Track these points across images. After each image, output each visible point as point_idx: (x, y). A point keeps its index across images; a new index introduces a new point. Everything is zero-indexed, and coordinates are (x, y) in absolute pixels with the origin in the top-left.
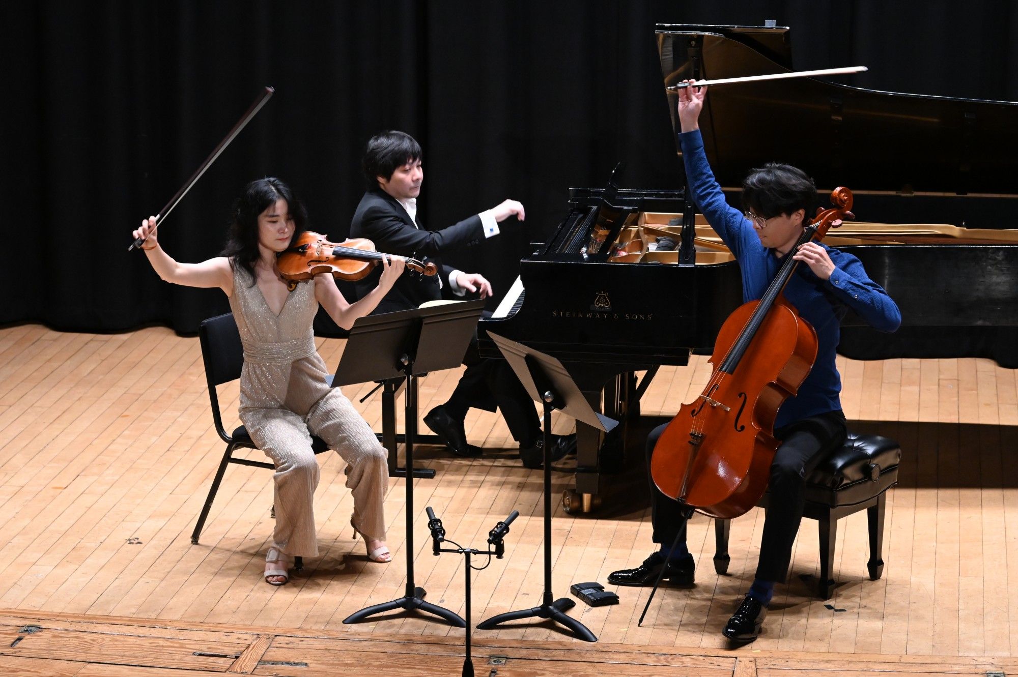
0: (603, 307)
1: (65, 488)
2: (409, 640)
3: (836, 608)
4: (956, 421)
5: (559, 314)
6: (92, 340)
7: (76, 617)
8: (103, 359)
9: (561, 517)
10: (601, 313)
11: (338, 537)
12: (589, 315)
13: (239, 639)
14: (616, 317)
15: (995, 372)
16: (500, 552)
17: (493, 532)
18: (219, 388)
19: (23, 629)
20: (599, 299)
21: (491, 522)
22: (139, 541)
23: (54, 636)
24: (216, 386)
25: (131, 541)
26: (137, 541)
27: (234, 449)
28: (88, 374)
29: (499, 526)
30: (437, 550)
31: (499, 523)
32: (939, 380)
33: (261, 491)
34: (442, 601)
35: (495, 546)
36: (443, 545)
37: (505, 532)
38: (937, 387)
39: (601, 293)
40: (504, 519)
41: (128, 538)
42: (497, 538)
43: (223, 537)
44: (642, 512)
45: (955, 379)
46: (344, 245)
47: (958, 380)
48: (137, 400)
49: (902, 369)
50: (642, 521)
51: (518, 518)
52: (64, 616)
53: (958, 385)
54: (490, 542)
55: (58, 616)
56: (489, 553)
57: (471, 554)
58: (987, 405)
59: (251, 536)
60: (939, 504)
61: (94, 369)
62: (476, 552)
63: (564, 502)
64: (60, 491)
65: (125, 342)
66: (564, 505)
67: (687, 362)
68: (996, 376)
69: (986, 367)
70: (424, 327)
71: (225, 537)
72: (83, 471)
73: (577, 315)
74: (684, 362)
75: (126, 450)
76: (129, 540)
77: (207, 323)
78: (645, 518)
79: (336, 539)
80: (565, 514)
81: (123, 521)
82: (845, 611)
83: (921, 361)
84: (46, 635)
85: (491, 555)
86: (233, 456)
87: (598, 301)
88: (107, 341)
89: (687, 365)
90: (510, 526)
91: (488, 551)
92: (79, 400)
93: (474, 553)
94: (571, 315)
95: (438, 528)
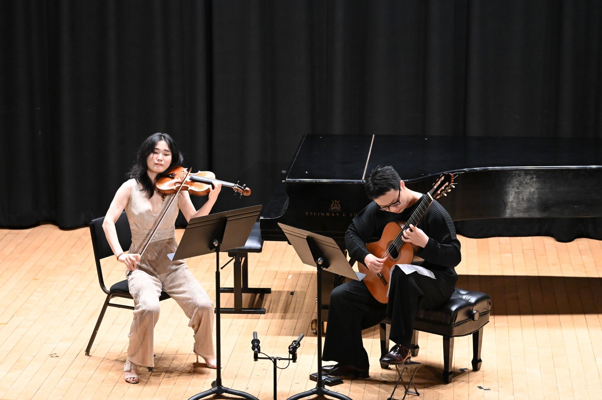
0: (336, 209)
1: (6, 324)
3: (485, 388)
4: (537, 275)
6: (8, 233)
8: (18, 244)
9: (311, 336)
10: (335, 213)
11: (178, 351)
12: (328, 214)
14: (344, 215)
15: (555, 244)
16: (294, 359)
17: (291, 346)
18: (102, 261)
20: (334, 204)
21: (289, 340)
22: (57, 355)
24: (100, 260)
25: (52, 356)
26: (55, 355)
27: (111, 298)
28: (10, 254)
29: (294, 343)
30: (256, 358)
31: (294, 341)
32: (523, 250)
33: (126, 324)
34: (247, 389)
35: (292, 355)
36: (260, 355)
37: (297, 346)
38: (522, 254)
39: (334, 201)
40: (296, 338)
41: (50, 354)
42: (293, 350)
43: (108, 352)
45: (532, 249)
46: (197, 174)
47: (534, 250)
48: (42, 269)
49: (500, 243)
51: (304, 338)
53: (535, 253)
54: (290, 352)
56: (289, 359)
57: (277, 360)
58: (554, 264)
60: (535, 325)
61: (13, 251)
63: (312, 326)
64: (3, 325)
65: (29, 234)
66: (312, 329)
68: (556, 247)
69: (549, 241)
70: (228, 222)
71: (109, 352)
72: (16, 313)
73: (320, 214)
75: (40, 300)
76: (51, 355)
77: (95, 221)
79: (177, 352)
80: (313, 334)
81: (45, 343)
82: (490, 390)
83: (510, 239)
85: (290, 361)
86: (110, 302)
87: (333, 206)
88: (18, 234)
90: (300, 343)
91: (288, 358)
92: (6, 269)
93: (279, 360)
94: (317, 214)
95: (256, 344)
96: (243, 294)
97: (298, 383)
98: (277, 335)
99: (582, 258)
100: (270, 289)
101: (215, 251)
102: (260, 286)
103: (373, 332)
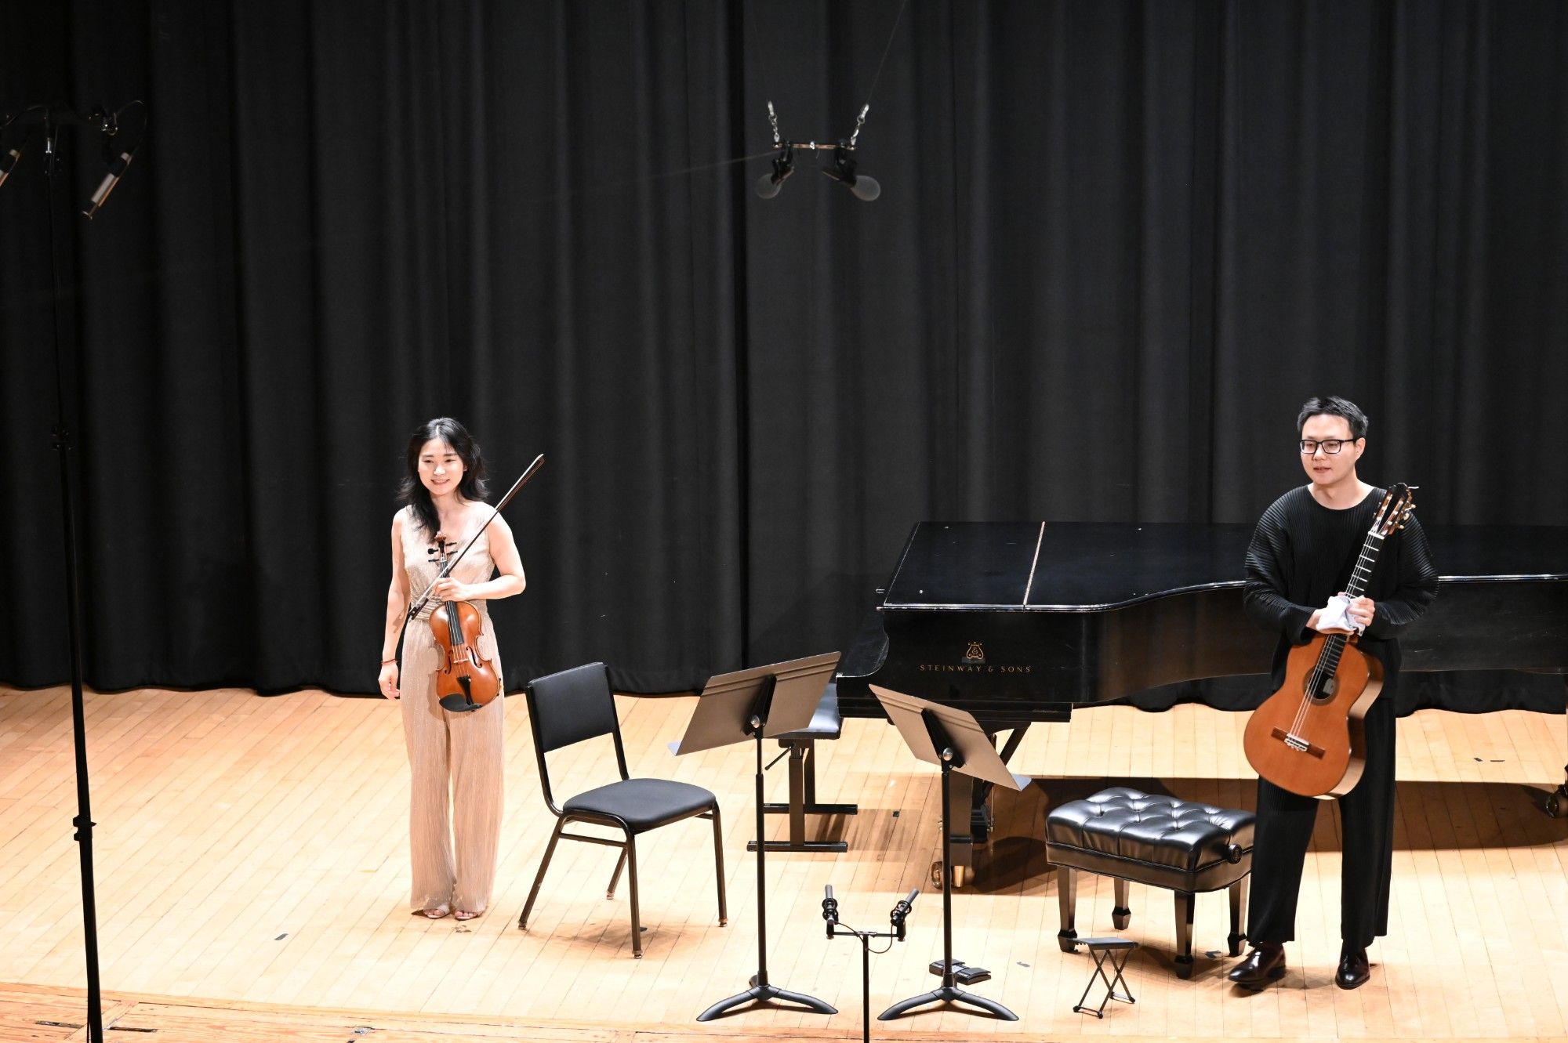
0: (976, 659)
1: (376, 871)
2: (785, 1034)
5: (927, 668)
6: (379, 706)
7: (411, 1016)
9: (931, 892)
10: (974, 666)
12: (960, 668)
13: (595, 1036)
14: (990, 670)
16: (901, 935)
17: (896, 912)
18: (548, 755)
19: (353, 1030)
20: (971, 650)
21: (891, 901)
22: (467, 928)
23: (390, 1038)
24: (545, 754)
25: (459, 929)
26: (464, 929)
27: (565, 823)
29: (899, 906)
30: (831, 932)
31: (900, 903)
34: (815, 989)
35: (896, 927)
36: (837, 928)
37: (907, 912)
39: (973, 643)
40: (905, 897)
42: (899, 920)
44: (1019, 885)
50: (1021, 895)
51: (919, 895)
52: (396, 1015)
54: (893, 922)
55: (390, 1015)
56: (892, 935)
57: (870, 938)
59: (590, 921)
62: (875, 935)
63: (932, 875)
64: (370, 874)
66: (933, 880)
67: (1070, 718)
70: (777, 684)
71: (562, 922)
72: (393, 852)
73: (947, 668)
74: (1066, 718)
76: (456, 928)
77: (535, 681)
78: (1023, 892)
80: (935, 890)
84: (380, 1036)
85: (893, 938)
86: (564, 831)
87: (970, 652)
89: (1069, 721)
90: (912, 905)
91: (890, 933)
92: (376, 771)
93: (874, 936)
94: (940, 668)
95: (830, 908)
96: (806, 815)
97: (908, 980)
98: (868, 890)
99: (1429, 747)
100: (856, 806)
101: (755, 737)
102: (837, 800)
103: (1045, 885)
